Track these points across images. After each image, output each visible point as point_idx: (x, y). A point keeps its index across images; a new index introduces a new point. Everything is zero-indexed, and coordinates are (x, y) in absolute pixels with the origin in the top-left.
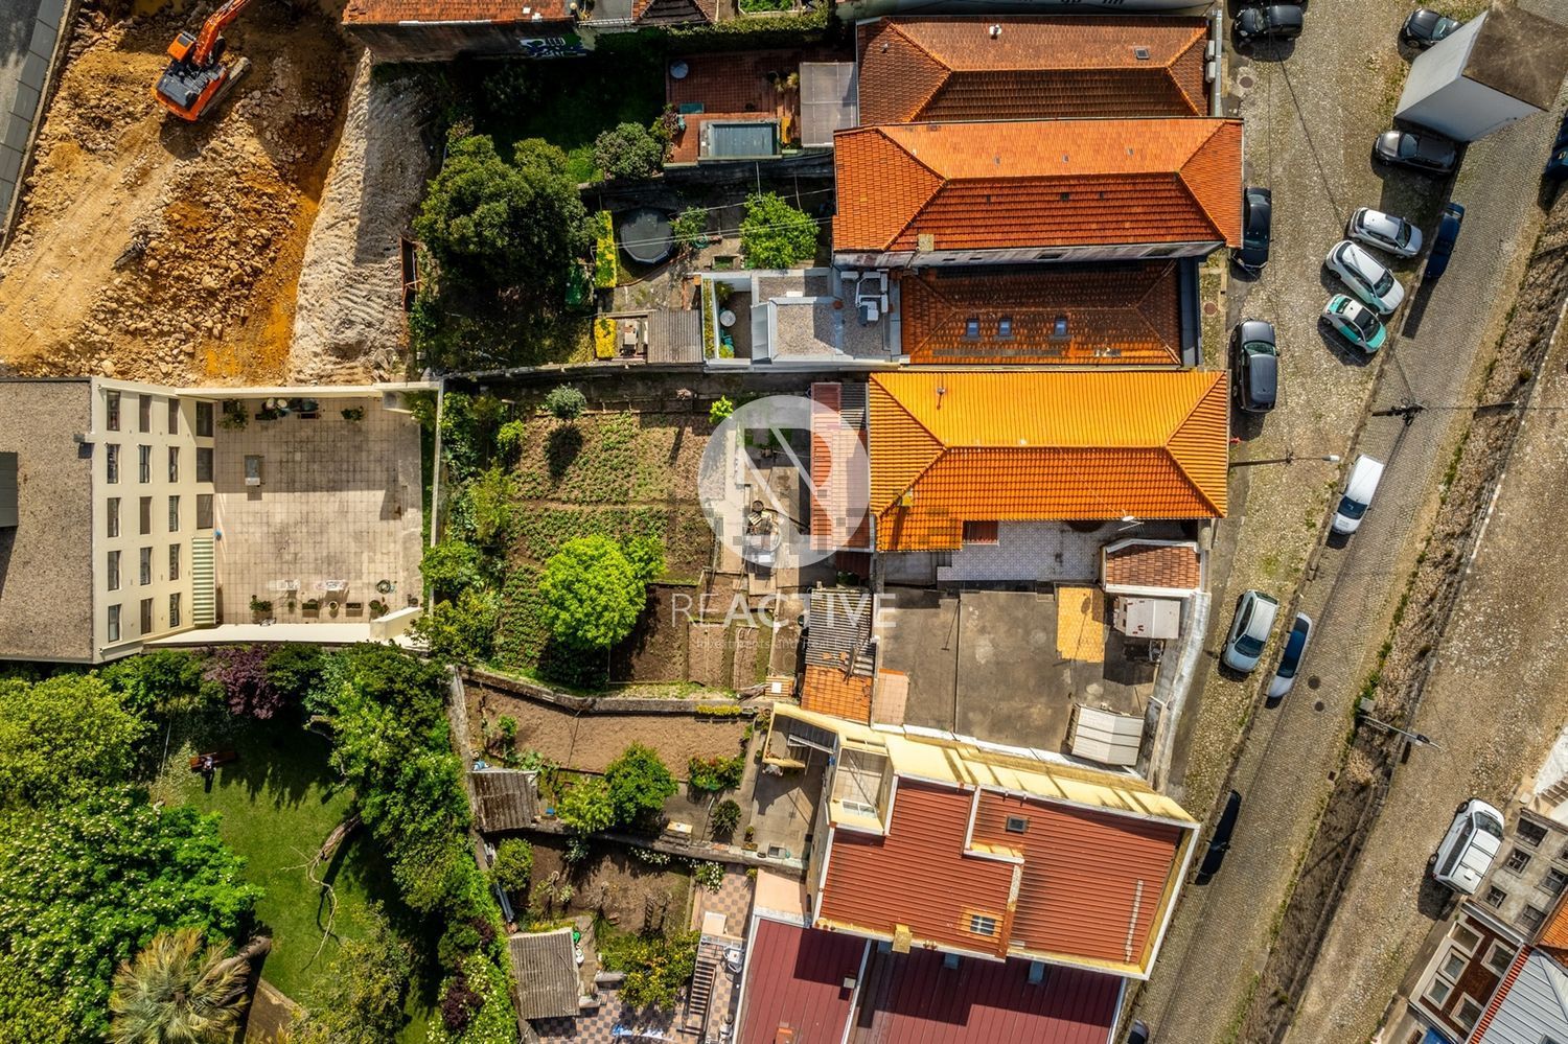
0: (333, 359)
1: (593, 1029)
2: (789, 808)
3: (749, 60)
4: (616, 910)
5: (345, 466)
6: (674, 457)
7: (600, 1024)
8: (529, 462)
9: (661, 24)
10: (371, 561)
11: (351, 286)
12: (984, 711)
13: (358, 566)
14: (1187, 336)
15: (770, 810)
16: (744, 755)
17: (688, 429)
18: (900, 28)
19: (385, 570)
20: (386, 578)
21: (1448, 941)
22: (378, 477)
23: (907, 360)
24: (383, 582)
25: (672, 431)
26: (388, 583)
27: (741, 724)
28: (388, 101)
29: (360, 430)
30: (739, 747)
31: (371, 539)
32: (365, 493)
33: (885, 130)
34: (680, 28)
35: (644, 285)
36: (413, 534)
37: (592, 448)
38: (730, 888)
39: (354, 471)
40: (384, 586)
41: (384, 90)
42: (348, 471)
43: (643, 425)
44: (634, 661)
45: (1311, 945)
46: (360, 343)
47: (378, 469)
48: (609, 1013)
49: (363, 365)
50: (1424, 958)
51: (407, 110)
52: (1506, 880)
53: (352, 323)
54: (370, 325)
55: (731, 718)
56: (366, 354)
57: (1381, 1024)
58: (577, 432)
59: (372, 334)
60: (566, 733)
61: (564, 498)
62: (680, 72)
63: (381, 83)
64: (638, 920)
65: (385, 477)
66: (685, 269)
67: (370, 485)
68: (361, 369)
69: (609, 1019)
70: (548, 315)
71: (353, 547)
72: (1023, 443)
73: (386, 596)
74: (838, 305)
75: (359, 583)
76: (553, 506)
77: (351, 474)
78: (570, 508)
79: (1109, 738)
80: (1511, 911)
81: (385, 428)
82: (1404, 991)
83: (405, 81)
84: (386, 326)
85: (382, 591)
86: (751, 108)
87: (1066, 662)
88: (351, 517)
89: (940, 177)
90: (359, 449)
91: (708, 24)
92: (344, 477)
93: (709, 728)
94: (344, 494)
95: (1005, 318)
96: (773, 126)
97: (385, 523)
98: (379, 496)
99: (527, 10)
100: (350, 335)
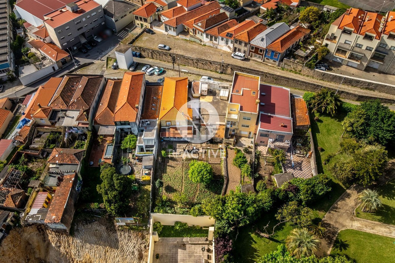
0: (142, 261)
1: (296, 174)
2: (244, 141)
3: (93, 152)
4: (269, 171)
5: (171, 260)
6: (173, 167)
7: (294, 173)
8: (172, 197)
9: (82, 159)
10: (196, 253)
11: (124, 251)
12: (222, 111)
13: (198, 257)
14: (159, 84)
15: (244, 144)
16: (234, 149)
17: (168, 164)
18: (96, 117)
19: (199, 249)
20: (201, 249)
21: (253, 58)
22: (174, 251)
23: (158, 119)
24: (202, 250)
25: (168, 167)
26: (202, 248)
27: (228, 149)
28: (79, 232)
29: (162, 256)
30: (232, 150)
31: (191, 253)
32: (179, 254)
33: (115, 112)
34: (84, 155)
35: (136, 172)
36: (189, 240)
37: (171, 184)
38: (261, 149)
39: (172, 257)
40: (203, 249)
41: (76, 233)
42: (172, 259)
43: (166, 173)
44: (217, 174)
45: (256, 72)
46: (139, 251)
47: (172, 251)
48: (291, 171)
49: (145, 252)
50: (256, 61)
51: (83, 227)
52: (242, 50)
53: (133, 252)
54: (134, 247)
55: (227, 151)
56: (142, 251)
57: (267, 65)
58: (166, 187)
59: (137, 247)
60: (233, 183)
61: (181, 189)
62: (92, 163)
63: (74, 234)
64: (271, 167)
65: (175, 249)
66: (133, 164)
67: (177, 253)
68: (146, 253)
69: (293, 171)
70: (139, 196)
71: (193, 258)
72: (174, 97)
73: (206, 249)
74: (146, 128)
75: (202, 256)
76: (182, 191)
77: (173, 258)
78: (183, 188)
79: (224, 92)
80: (246, 49)
81: (162, 249)
82: (261, 63)
83: (75, 227)
84: (135, 242)
85: (204, 250)
86: (103, 151)
87: (213, 101)
88: (185, 258)
89: (126, 103)
90: (167, 256)
91: (85, 151)
92: (174, 260)
93: (229, 156)
94: (179, 260)
95: (152, 104)
96: (108, 146)
97: (187, 249)
98: (180, 251)
99: (71, 182)
100: (136, 253)
